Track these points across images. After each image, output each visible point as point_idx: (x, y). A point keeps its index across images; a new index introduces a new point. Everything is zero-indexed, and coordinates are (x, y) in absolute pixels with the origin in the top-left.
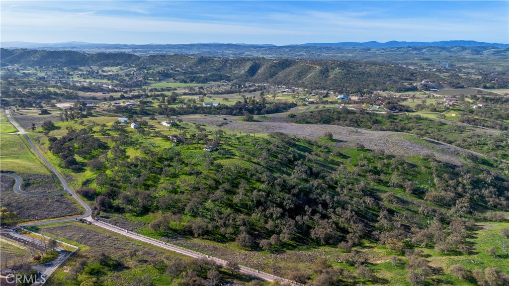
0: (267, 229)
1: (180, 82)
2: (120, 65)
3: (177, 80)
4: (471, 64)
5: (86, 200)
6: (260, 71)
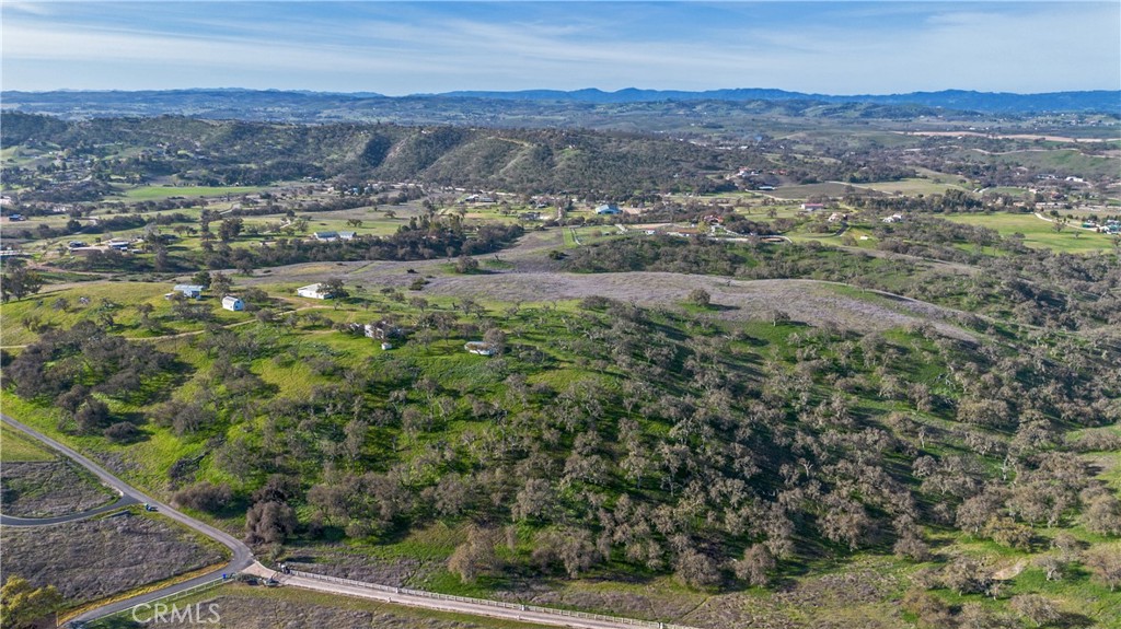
0: (727, 535)
1: (200, 184)
2: (17, 143)
3: (189, 179)
4: (801, 134)
5: (209, 517)
6: (391, 155)
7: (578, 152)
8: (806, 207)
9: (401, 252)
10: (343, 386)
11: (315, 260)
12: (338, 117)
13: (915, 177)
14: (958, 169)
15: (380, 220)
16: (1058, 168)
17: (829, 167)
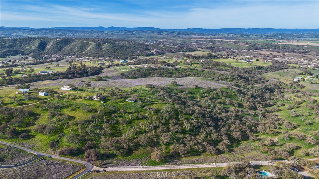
0: (214, 141)
4: (165, 40)
5: (71, 157)
6: (48, 47)
7: (109, 45)
8: (176, 59)
9: (70, 76)
10: (97, 114)
11: (43, 80)
12: (20, 35)
13: (197, 50)
14: (207, 48)
15: (55, 67)
16: (229, 47)
17: (176, 48)
